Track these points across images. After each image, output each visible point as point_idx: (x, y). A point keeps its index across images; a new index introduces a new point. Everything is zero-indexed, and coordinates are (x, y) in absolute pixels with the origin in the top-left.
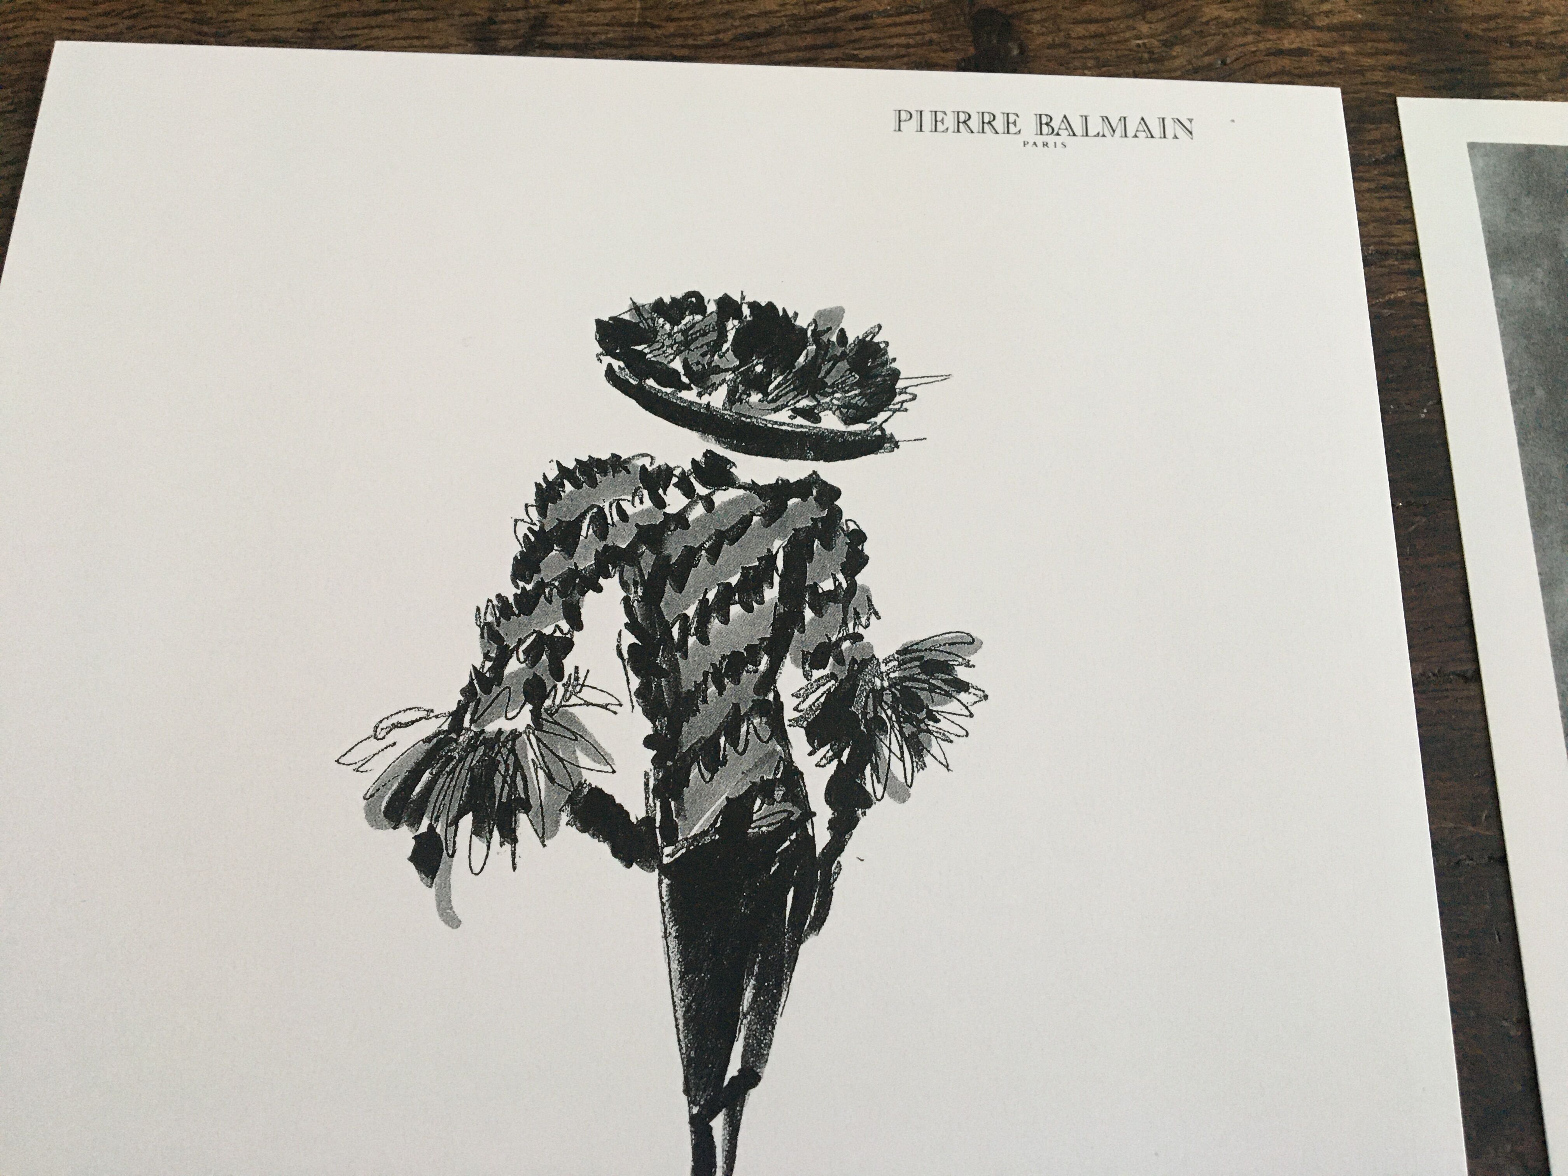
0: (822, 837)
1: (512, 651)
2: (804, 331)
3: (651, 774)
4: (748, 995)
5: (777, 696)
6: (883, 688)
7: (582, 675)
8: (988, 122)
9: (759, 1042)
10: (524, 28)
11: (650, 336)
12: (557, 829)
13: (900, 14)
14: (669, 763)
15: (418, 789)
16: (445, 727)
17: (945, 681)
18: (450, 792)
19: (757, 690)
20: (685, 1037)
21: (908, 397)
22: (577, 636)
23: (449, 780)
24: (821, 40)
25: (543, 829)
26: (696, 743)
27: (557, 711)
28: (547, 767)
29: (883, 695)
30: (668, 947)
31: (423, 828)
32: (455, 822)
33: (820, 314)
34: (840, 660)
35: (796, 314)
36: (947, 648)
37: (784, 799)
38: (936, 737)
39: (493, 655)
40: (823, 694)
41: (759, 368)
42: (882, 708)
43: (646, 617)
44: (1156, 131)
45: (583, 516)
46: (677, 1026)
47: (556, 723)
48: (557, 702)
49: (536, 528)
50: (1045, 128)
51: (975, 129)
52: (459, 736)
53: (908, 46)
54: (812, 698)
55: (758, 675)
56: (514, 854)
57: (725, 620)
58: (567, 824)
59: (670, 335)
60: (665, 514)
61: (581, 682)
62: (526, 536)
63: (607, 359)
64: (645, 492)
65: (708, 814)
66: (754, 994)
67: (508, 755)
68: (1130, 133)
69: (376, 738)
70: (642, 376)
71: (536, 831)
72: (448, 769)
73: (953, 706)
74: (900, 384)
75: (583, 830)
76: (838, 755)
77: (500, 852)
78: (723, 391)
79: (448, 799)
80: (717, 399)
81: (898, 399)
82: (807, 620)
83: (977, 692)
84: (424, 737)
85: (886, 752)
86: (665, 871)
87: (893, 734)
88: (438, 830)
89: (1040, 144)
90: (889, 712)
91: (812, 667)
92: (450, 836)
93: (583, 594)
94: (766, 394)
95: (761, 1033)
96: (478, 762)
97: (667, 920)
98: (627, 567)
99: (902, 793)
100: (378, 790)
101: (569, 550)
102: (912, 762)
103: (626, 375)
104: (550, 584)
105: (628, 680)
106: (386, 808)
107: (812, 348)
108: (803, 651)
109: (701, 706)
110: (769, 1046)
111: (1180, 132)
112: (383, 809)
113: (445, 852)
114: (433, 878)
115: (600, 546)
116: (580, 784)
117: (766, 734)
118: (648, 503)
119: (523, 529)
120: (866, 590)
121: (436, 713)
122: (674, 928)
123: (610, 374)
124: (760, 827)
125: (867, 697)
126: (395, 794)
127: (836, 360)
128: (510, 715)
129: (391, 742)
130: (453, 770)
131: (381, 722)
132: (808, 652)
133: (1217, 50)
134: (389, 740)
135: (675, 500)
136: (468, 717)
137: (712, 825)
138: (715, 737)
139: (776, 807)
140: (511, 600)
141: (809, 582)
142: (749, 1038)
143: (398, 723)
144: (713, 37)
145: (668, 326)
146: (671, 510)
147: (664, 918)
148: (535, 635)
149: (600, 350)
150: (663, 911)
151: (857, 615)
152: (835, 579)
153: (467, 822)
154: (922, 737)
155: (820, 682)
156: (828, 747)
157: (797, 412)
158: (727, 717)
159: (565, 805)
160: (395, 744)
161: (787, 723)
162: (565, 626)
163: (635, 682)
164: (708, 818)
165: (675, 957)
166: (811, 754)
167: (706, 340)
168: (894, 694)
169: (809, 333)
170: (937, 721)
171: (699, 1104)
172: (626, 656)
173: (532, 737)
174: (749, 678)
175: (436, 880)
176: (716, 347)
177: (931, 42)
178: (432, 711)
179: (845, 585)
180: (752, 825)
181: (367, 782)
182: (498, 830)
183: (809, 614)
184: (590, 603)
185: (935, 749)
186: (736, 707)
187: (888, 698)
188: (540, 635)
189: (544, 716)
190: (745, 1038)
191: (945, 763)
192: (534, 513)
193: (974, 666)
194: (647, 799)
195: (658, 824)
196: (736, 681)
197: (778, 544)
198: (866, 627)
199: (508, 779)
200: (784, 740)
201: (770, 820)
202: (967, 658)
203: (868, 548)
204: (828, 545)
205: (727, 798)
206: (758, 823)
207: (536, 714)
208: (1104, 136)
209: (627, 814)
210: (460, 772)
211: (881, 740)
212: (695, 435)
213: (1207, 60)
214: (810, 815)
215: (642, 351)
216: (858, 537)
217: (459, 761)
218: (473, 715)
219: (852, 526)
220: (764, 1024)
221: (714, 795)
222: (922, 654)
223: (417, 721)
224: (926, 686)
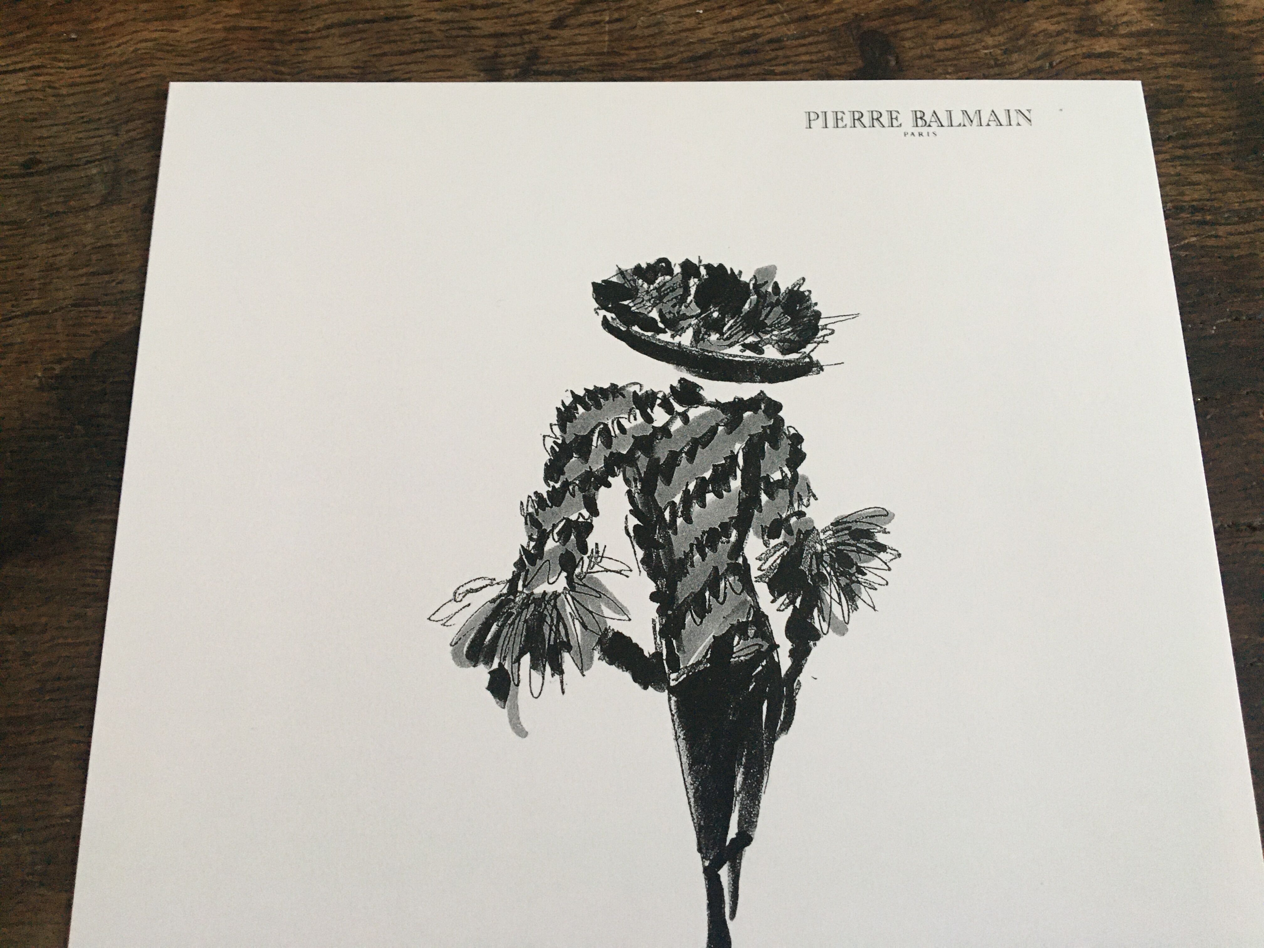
0: (785, 663)
1: (549, 533)
2: (747, 285)
3: (657, 620)
4: (739, 779)
5: (745, 559)
6: (823, 551)
7: (601, 549)
8: (876, 119)
9: (750, 813)
10: (522, 60)
11: (632, 293)
12: (592, 663)
13: (804, 37)
14: (670, 612)
15: (489, 637)
16: (505, 591)
17: (869, 545)
18: (512, 639)
19: (730, 557)
20: (696, 811)
21: (828, 332)
22: (595, 521)
23: (511, 629)
24: (745, 60)
25: (582, 663)
26: (688, 597)
27: (585, 577)
28: (581, 618)
29: (823, 556)
30: (679, 746)
31: (495, 665)
32: (518, 660)
33: (759, 271)
34: (790, 532)
35: (740, 272)
36: (869, 520)
37: (756, 636)
38: (865, 587)
39: (535, 537)
40: (778, 557)
41: (715, 315)
42: (823, 566)
43: (645, 504)
44: (1004, 120)
45: (592, 431)
46: (689, 803)
47: (585, 585)
48: (585, 570)
49: (560, 442)
50: (919, 121)
51: (867, 124)
52: (515, 597)
53: (811, 62)
54: (771, 560)
55: (730, 545)
56: (562, 682)
57: (703, 506)
58: (599, 659)
59: (648, 292)
60: (653, 427)
61: (600, 554)
62: (552, 448)
63: (603, 312)
64: (638, 412)
65: (701, 648)
66: (743, 778)
67: (552, 610)
68: (984, 122)
69: (455, 601)
70: (628, 324)
71: (576, 665)
72: (509, 622)
73: (876, 563)
74: (822, 323)
75: (611, 663)
76: (792, 602)
77: (551, 681)
78: (690, 332)
79: (511, 643)
80: (686, 339)
81: (821, 333)
82: (763, 503)
83: (893, 552)
84: (490, 599)
85: (828, 598)
86: (672, 691)
87: (832, 585)
88: (506, 667)
89: (916, 134)
90: (828, 569)
91: (770, 537)
92: (515, 670)
93: (597, 489)
94: (722, 334)
95: (750, 807)
96: (531, 616)
97: (676, 726)
98: (628, 468)
99: (841, 629)
100: (460, 639)
101: (585, 455)
102: (848, 605)
103: (617, 323)
104: (573, 483)
105: (635, 552)
106: (467, 651)
107: (754, 297)
108: (762, 526)
109: (690, 569)
110: (757, 815)
111: (1022, 120)
112: (465, 653)
113: (512, 682)
114: (505, 702)
115: (607, 453)
116: (606, 629)
117: (739, 587)
118: (640, 420)
119: (549, 442)
120: (805, 479)
121: (497, 581)
122: (682, 732)
123: (606, 324)
124: (739, 657)
125: (811, 558)
126: (473, 641)
127: (773, 306)
128: (551, 581)
129: (467, 604)
130: (513, 623)
131: (458, 589)
132: (766, 526)
133: (1046, 55)
134: (465, 602)
135: (660, 416)
136: (520, 583)
137: (704, 657)
138: (702, 592)
139: (750, 642)
140: (545, 496)
141: (763, 474)
142: (742, 811)
143: (471, 589)
144: (665, 61)
145: (646, 286)
146: (658, 423)
147: (674, 725)
148: (564, 521)
149: (597, 306)
150: (673, 721)
151: (800, 498)
152: (782, 472)
153: (526, 659)
154: (854, 586)
155: (776, 548)
156: (785, 596)
157: (746, 347)
158: (709, 576)
159: (596, 645)
160: (469, 605)
161: (753, 579)
162: (586, 514)
163: (640, 553)
164: (701, 651)
165: (684, 753)
166: (773, 602)
167: (674, 294)
168: (831, 556)
169: (751, 286)
170: (865, 574)
171: (709, 859)
172: (632, 534)
173: (569, 597)
174: (724, 547)
175: (507, 702)
176: (682, 300)
177: (829, 58)
178: (494, 579)
179: (789, 476)
180: (734, 656)
181: (451, 633)
182: (549, 665)
183: (764, 498)
184: (603, 495)
185: (864, 595)
186: (716, 569)
187: (826, 558)
188: (568, 520)
189: (576, 580)
190: (739, 811)
191: (872, 605)
192: (556, 429)
193: (889, 533)
194: (655, 639)
195: (664, 657)
196: (714, 549)
197: (738, 447)
198: (807, 506)
199: (553, 627)
200: (752, 592)
201: (746, 651)
202: (884, 527)
203: (805, 447)
204: (775, 446)
205: (714, 636)
206: (737, 654)
207: (569, 579)
208: (964, 125)
209: (642, 650)
210: (518, 624)
211: (824, 590)
212: (671, 367)
213: (1039, 63)
214: (774, 647)
215: (627, 306)
216: (797, 439)
217: (517, 616)
218: (524, 581)
219: (792, 431)
220: (752, 799)
221: (704, 634)
222: (850, 525)
223: (484, 587)
224: (855, 548)
